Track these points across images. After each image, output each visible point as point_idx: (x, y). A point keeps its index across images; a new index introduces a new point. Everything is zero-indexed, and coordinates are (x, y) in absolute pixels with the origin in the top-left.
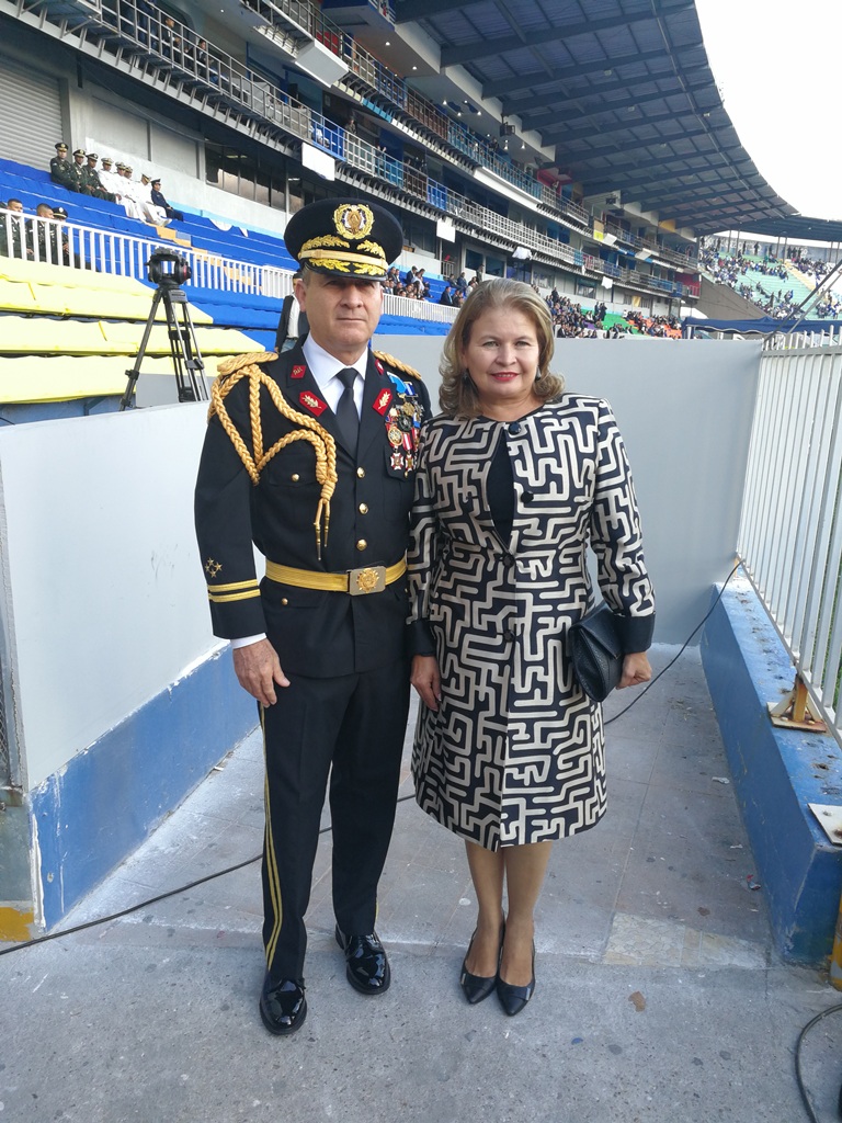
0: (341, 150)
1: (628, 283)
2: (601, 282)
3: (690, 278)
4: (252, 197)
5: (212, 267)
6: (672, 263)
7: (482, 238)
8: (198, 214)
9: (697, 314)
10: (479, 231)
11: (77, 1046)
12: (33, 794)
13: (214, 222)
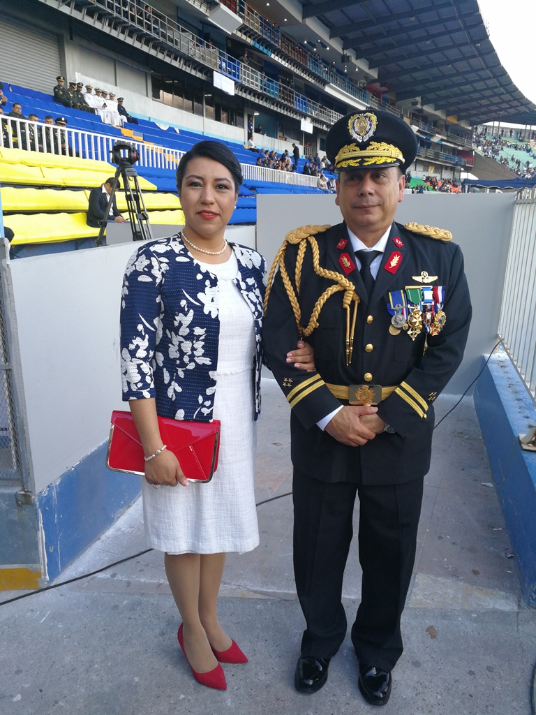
0: (238, 75)
1: (426, 157)
3: (467, 153)
4: (181, 107)
5: (156, 154)
6: (455, 144)
8: (147, 119)
9: (472, 177)
11: (68, 659)
12: (39, 496)
13: (157, 124)
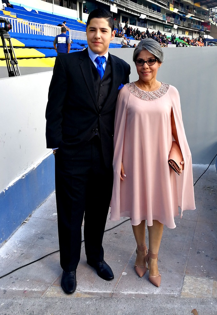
1: (183, 26)
2: (173, 26)
3: (207, 24)
7: (127, 11)
8: (19, 6)
10: (127, 9)
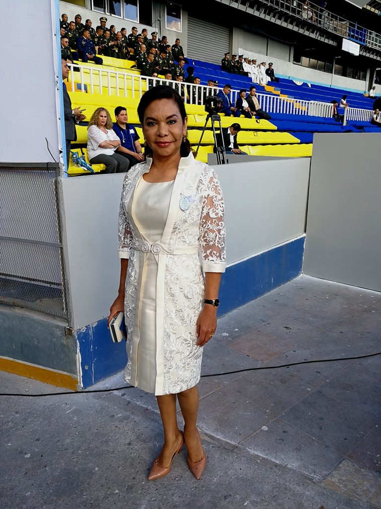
0: (364, 40)
13: (294, 81)
